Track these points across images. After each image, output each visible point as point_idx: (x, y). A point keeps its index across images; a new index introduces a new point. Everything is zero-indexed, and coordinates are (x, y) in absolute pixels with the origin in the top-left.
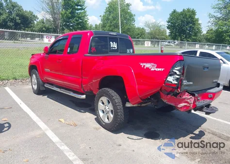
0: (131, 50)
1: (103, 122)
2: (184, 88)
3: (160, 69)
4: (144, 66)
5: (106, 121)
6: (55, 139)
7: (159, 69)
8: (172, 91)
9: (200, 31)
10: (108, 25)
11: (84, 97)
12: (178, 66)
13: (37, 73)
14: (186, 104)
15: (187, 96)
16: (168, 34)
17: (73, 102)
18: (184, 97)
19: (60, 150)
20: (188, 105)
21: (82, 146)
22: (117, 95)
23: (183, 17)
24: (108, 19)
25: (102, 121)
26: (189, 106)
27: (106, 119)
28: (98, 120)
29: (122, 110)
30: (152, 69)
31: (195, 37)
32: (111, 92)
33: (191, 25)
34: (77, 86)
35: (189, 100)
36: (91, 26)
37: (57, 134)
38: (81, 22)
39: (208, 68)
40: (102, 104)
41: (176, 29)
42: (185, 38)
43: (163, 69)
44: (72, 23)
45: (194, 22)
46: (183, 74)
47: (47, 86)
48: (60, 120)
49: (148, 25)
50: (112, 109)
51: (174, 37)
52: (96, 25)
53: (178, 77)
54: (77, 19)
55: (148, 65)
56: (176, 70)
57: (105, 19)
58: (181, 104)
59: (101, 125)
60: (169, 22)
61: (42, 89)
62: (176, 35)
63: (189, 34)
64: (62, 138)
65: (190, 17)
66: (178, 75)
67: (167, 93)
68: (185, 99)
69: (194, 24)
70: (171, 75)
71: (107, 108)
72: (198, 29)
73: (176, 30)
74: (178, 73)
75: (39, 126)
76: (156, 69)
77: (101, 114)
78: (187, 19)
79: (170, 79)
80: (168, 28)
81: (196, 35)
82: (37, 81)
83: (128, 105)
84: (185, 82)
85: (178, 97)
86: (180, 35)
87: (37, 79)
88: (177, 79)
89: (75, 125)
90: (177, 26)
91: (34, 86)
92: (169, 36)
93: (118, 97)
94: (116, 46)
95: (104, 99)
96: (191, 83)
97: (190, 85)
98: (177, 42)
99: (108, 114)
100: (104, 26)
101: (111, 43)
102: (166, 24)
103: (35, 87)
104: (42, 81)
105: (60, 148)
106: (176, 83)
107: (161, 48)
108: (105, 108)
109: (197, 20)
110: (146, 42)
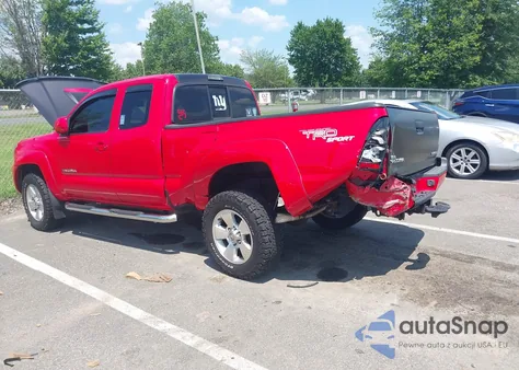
0: (255, 111)
1: (229, 263)
2: (393, 170)
3: (346, 138)
4: (311, 135)
5: (236, 260)
6: (137, 313)
7: (343, 139)
8: (371, 179)
9: (355, 65)
10: (159, 63)
11: (173, 217)
12: (381, 129)
13: (40, 180)
14: (397, 201)
15: (397, 186)
16: (292, 75)
17: (138, 235)
18: (393, 188)
19: (157, 332)
20: (402, 202)
21: (202, 316)
22: (255, 201)
23: (320, 38)
24: (157, 50)
25: (226, 261)
26: (404, 205)
27: (235, 256)
28: (216, 263)
29: (271, 231)
30: (329, 140)
31: (348, 78)
32: (242, 197)
33: (337, 52)
34: (155, 198)
35: (401, 193)
36: (118, 68)
37: (138, 304)
38: (94, 61)
39: (422, 129)
40: (221, 227)
41: (309, 63)
42: (329, 81)
43: (351, 137)
44: (73, 64)
45: (341, 45)
46: (389, 143)
47: (70, 207)
48: (130, 274)
49: (248, 60)
50: (248, 232)
51: (304, 81)
52: (129, 65)
53: (381, 149)
54: (86, 53)
55: (319, 133)
56: (378, 136)
57: (152, 50)
58: (388, 203)
59: (225, 273)
60: (290, 49)
61: (58, 215)
62: (309, 77)
63: (335, 71)
64: (151, 309)
65: (333, 36)
66: (381, 146)
67: (361, 182)
68: (393, 191)
69: (343, 51)
70: (368, 148)
71: (235, 232)
72: (352, 61)
73: (308, 65)
74: (381, 140)
75: (85, 295)
76: (338, 139)
77: (222, 249)
78: (328, 41)
79: (368, 154)
80: (291, 62)
81: (349, 73)
82: (44, 201)
83: (281, 219)
84: (393, 159)
85: (382, 189)
86: (317, 77)
87: (43, 195)
88: (380, 154)
89: (168, 281)
90: (310, 56)
91: (33, 214)
92: (295, 78)
93: (259, 206)
94: (224, 104)
95: (227, 215)
96: (402, 159)
97: (401, 163)
98: (311, 91)
99: (239, 246)
100: (150, 66)
101: (214, 97)
102: (286, 54)
103: (39, 215)
104: (56, 197)
105: (157, 328)
106: (379, 160)
107: (293, 105)
108: (231, 234)
109: (348, 42)
110: (260, 94)
